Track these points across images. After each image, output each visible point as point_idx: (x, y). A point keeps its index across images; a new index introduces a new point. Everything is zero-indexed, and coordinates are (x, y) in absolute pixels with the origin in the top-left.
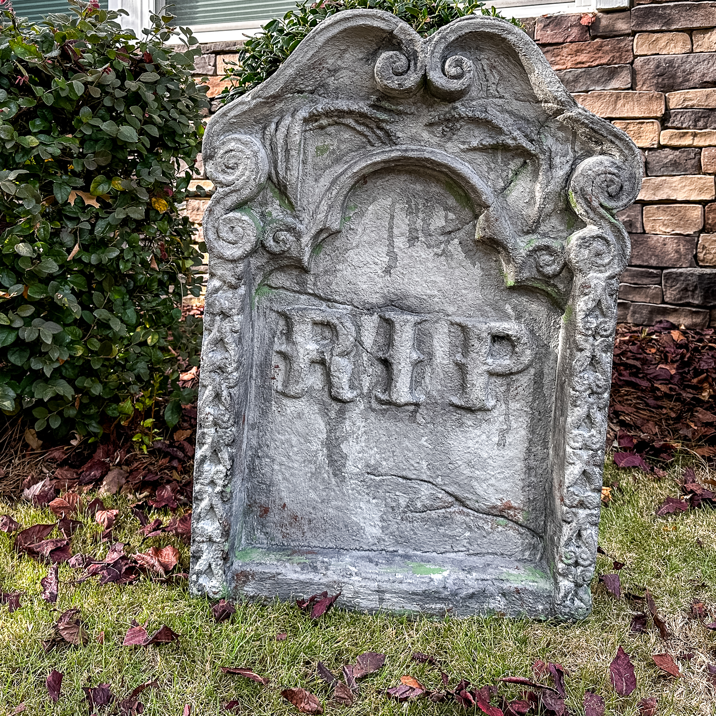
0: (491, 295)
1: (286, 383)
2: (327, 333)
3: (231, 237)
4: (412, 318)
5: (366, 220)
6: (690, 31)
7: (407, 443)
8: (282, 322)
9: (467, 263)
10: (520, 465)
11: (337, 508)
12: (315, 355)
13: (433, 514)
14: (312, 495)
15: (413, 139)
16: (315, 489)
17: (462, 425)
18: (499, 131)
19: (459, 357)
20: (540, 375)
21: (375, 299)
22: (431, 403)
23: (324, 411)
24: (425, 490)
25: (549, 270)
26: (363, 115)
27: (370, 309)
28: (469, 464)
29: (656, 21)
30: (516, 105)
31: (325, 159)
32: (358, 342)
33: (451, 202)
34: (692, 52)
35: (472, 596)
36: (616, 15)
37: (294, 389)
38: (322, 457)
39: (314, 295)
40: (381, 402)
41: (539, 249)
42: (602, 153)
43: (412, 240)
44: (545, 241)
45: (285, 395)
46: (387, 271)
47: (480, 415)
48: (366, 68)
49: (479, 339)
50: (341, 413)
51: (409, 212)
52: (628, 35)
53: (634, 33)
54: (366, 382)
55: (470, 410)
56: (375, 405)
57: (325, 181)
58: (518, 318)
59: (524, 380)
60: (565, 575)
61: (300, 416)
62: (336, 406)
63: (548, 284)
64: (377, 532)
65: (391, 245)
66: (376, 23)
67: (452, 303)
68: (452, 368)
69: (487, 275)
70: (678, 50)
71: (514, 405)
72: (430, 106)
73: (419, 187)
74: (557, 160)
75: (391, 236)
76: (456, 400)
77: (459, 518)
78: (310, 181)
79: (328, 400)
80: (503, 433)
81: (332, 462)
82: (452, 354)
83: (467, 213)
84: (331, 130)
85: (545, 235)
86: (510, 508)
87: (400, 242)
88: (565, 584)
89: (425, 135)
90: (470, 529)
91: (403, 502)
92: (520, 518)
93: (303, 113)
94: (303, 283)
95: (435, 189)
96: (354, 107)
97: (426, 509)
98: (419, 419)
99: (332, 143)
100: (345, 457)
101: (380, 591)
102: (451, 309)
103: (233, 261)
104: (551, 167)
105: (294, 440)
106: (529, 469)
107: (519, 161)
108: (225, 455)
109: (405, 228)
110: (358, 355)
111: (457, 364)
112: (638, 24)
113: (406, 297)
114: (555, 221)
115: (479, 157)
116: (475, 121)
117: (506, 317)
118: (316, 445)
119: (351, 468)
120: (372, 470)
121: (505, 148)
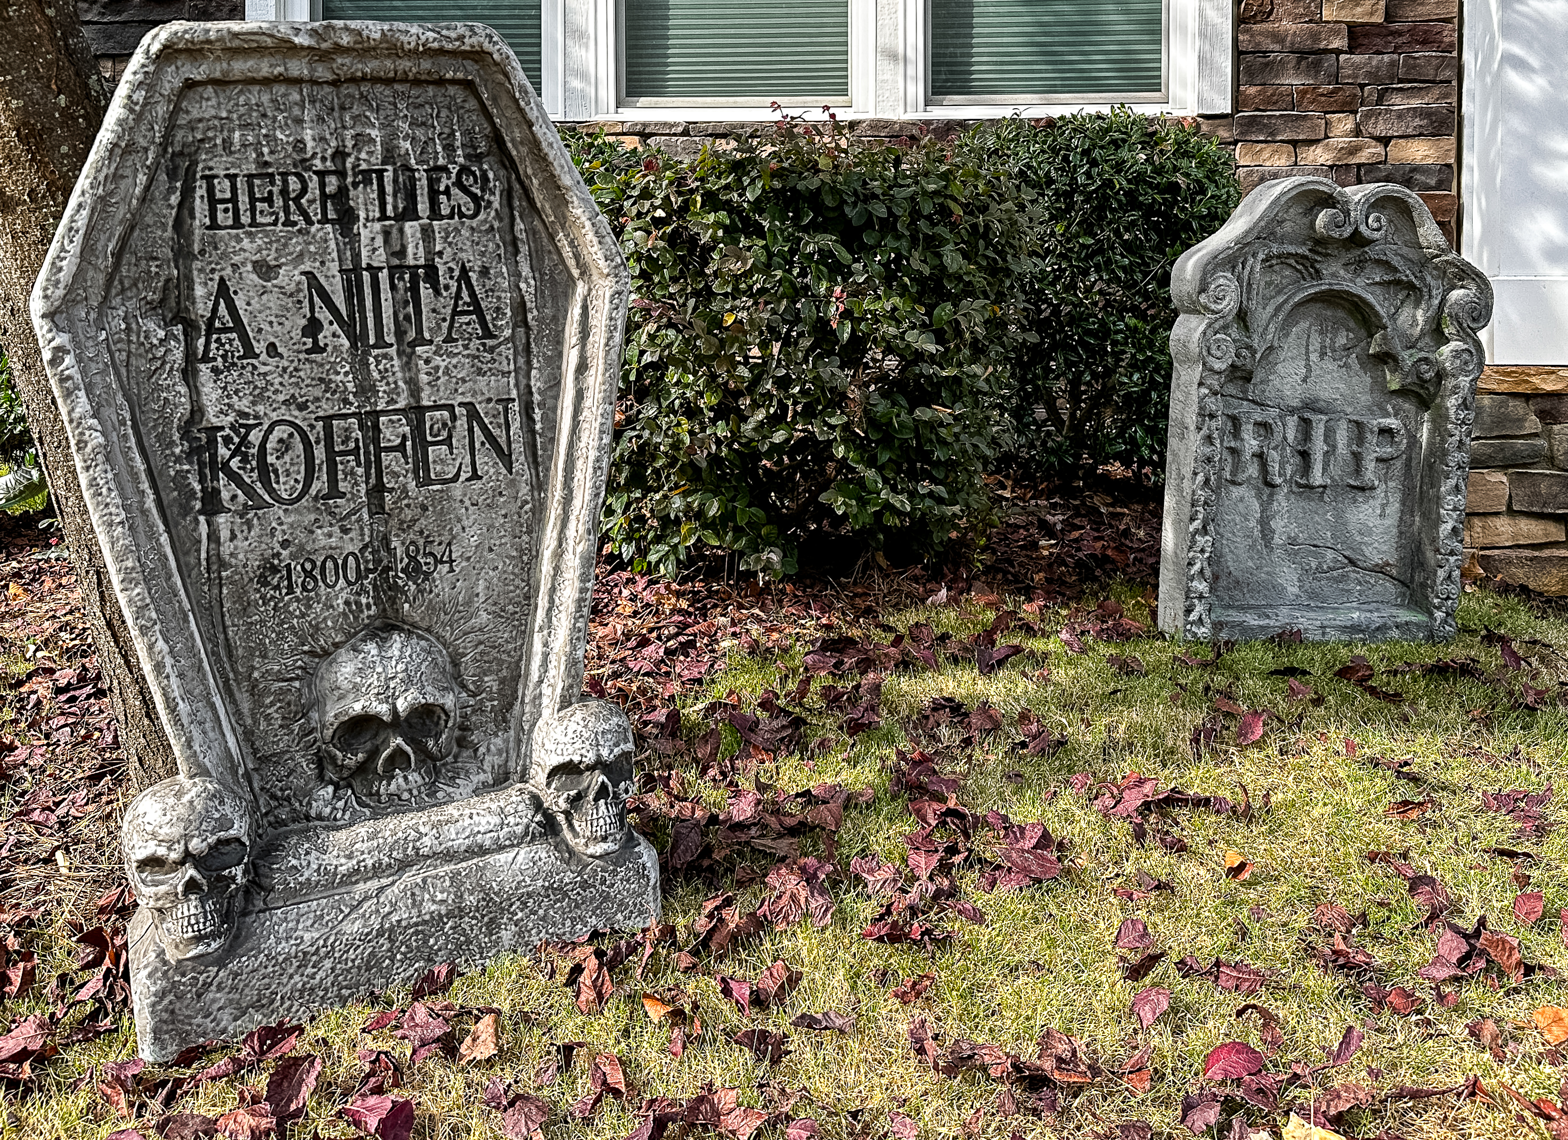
0: (1378, 396)
1: (1234, 473)
2: (1262, 432)
3: (1219, 354)
4: (1324, 418)
5: (1290, 340)
6: (1294, 143)
7: (1317, 518)
8: (1230, 424)
9: (1361, 373)
10: (1395, 531)
11: (1268, 573)
12: (1256, 449)
13: (1335, 573)
14: (1250, 564)
15: (1334, 275)
16: (1252, 558)
17: (1355, 501)
18: (1396, 270)
19: (1354, 447)
20: (1409, 459)
21: (1295, 403)
22: (1335, 485)
23: (1259, 496)
24: (1330, 555)
25: (1427, 376)
26: (1304, 257)
27: (1292, 411)
28: (1360, 533)
29: (1260, 131)
30: (1405, 250)
31: (1272, 291)
32: (1285, 438)
33: (1352, 324)
34: (1296, 164)
35: (1378, 629)
36: (1217, 122)
37: (1241, 477)
38: (1256, 533)
39: (1253, 401)
40: (1299, 485)
41: (1420, 360)
42: (1462, 287)
43: (1323, 355)
44: (1423, 354)
45: (1233, 483)
46: (1304, 380)
47: (1367, 493)
48: (1305, 220)
49: (1372, 432)
50: (1271, 495)
51: (1321, 333)
52: (1230, 143)
53: (1235, 143)
54: (1289, 470)
55: (1362, 489)
56: (1295, 489)
57: (1270, 309)
58: (1396, 415)
59: (1399, 464)
60: (1439, 608)
61: (1242, 499)
62: (1267, 491)
63: (1422, 387)
64: (1295, 590)
65: (1308, 359)
66: (1322, 188)
67: (1350, 404)
68: (1349, 457)
69: (1375, 382)
70: (1283, 162)
71: (1392, 484)
72: (1348, 250)
73: (1329, 313)
74: (1434, 292)
75: (1307, 353)
76: (1352, 483)
77: (1353, 575)
78: (1260, 309)
79: (1261, 486)
80: (1383, 507)
81: (1264, 537)
82: (1349, 445)
83: (1363, 333)
84: (1277, 268)
85: (1421, 350)
86: (1388, 564)
87: (1314, 357)
88: (1439, 615)
89: (1342, 272)
90: (1360, 583)
91: (1313, 565)
92: (1394, 572)
93: (1261, 256)
94: (1245, 392)
95: (1341, 314)
96: (1300, 251)
97: (1331, 569)
98: (1327, 499)
99: (1277, 279)
100: (1273, 532)
101: (1323, 627)
102: (1349, 410)
103: (1219, 373)
104: (1430, 297)
105: (1238, 519)
106: (1401, 533)
107: (1405, 293)
108: (1211, 528)
109: (1318, 346)
110: (1284, 449)
111: (1353, 453)
112: (1242, 133)
113: (1317, 400)
114: (1427, 339)
115: (1378, 290)
116: (1378, 262)
117: (1387, 415)
118: (1252, 523)
119: (1277, 540)
120: (1292, 541)
121: (1398, 282)
